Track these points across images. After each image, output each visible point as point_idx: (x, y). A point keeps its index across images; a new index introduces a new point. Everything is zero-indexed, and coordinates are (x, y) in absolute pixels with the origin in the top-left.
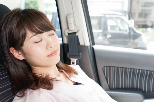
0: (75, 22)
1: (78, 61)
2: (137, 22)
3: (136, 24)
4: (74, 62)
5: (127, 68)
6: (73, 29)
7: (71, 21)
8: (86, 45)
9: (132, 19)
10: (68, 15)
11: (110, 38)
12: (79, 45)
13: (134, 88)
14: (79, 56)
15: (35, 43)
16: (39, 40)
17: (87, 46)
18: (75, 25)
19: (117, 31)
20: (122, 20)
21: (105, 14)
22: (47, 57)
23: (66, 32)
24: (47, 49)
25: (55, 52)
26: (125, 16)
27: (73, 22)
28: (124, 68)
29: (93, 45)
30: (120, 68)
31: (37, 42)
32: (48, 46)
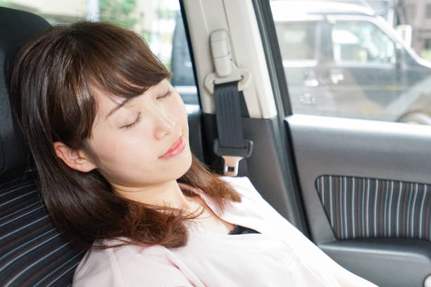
0: (232, 52)
1: (245, 164)
2: (421, 31)
3: (419, 39)
4: (232, 166)
5: (386, 180)
6: (228, 72)
7: (222, 49)
8: (266, 117)
9: (407, 23)
10: (212, 32)
12: (247, 119)
13: (405, 237)
14: (245, 148)
15: (124, 128)
17: (270, 121)
18: (234, 60)
19: (362, 63)
21: (324, 14)
22: (160, 160)
23: (209, 82)
24: (156, 138)
25: (178, 146)
27: (229, 53)
28: (377, 181)
29: (286, 115)
30: (364, 180)
31: (128, 126)
32: (158, 131)
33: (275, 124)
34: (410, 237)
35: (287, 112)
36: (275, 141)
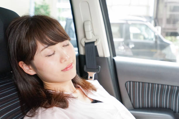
0: (93, 30)
1: (97, 74)
3: (164, 32)
4: (91, 76)
5: (154, 84)
6: (91, 38)
7: (88, 28)
8: (106, 56)
10: (84, 22)
11: (133, 48)
12: (98, 57)
14: (97, 69)
15: (48, 57)
16: (51, 53)
17: (107, 58)
18: (93, 33)
19: (141, 40)
20: (147, 27)
21: (127, 21)
22: (62, 72)
23: (83, 42)
24: (61, 62)
25: (70, 66)
26: (150, 22)
27: (91, 30)
28: (150, 84)
29: (113, 56)
30: (145, 84)
31: (49, 56)
32: (62, 59)
33: (109, 60)
34: (163, 108)
35: (114, 55)
36: (109, 67)
